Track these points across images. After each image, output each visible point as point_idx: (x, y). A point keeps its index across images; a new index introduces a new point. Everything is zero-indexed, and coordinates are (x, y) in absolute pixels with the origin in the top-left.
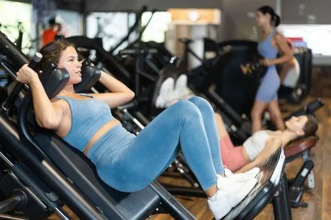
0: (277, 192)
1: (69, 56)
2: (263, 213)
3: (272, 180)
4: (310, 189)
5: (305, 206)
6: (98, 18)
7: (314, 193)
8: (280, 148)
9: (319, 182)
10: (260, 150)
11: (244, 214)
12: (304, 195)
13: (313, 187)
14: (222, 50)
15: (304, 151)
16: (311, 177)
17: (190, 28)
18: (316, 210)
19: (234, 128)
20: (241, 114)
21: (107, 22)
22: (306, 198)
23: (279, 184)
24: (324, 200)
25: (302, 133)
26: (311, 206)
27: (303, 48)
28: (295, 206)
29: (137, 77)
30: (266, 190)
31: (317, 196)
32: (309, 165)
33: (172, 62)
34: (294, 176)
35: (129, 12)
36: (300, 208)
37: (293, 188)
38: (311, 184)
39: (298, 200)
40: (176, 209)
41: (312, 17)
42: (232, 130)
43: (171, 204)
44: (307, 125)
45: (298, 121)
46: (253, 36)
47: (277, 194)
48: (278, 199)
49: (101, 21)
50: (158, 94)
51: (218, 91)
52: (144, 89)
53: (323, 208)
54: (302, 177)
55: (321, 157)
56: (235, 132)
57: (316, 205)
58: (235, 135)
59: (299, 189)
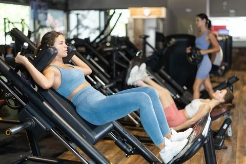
0: (206, 141)
1: (60, 40)
2: (198, 153)
3: (203, 134)
4: (229, 137)
5: (226, 148)
6: (77, 14)
7: (232, 139)
8: (208, 113)
9: (235, 132)
10: (195, 112)
11: (187, 154)
12: (225, 141)
13: (231, 135)
14: (169, 43)
15: (225, 113)
16: (230, 129)
17: (144, 20)
18: (233, 151)
19: (178, 96)
20: (182, 86)
21: (84, 17)
22: (226, 143)
23: (207, 136)
24: (238, 144)
25: (223, 101)
26: (230, 148)
27: (225, 35)
28: (219, 148)
29: (114, 65)
30: (199, 140)
31: (234, 142)
32: (228, 122)
33: (137, 55)
34: (219, 129)
35: (100, 10)
36: (222, 150)
37: (218, 137)
38: (230, 134)
39: (221, 144)
40: (144, 152)
41: (232, 11)
42: (177, 97)
43: (141, 149)
44: (226, 95)
45: (221, 93)
46: (190, 32)
47: (206, 142)
48: (207, 145)
49: (80, 17)
50: (129, 77)
51: (166, 70)
52: (119, 73)
53: (237, 149)
54: (224, 129)
55: (237, 115)
56: (179, 99)
57: (233, 148)
58: (179, 101)
59: (221, 137)
